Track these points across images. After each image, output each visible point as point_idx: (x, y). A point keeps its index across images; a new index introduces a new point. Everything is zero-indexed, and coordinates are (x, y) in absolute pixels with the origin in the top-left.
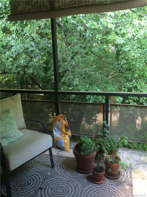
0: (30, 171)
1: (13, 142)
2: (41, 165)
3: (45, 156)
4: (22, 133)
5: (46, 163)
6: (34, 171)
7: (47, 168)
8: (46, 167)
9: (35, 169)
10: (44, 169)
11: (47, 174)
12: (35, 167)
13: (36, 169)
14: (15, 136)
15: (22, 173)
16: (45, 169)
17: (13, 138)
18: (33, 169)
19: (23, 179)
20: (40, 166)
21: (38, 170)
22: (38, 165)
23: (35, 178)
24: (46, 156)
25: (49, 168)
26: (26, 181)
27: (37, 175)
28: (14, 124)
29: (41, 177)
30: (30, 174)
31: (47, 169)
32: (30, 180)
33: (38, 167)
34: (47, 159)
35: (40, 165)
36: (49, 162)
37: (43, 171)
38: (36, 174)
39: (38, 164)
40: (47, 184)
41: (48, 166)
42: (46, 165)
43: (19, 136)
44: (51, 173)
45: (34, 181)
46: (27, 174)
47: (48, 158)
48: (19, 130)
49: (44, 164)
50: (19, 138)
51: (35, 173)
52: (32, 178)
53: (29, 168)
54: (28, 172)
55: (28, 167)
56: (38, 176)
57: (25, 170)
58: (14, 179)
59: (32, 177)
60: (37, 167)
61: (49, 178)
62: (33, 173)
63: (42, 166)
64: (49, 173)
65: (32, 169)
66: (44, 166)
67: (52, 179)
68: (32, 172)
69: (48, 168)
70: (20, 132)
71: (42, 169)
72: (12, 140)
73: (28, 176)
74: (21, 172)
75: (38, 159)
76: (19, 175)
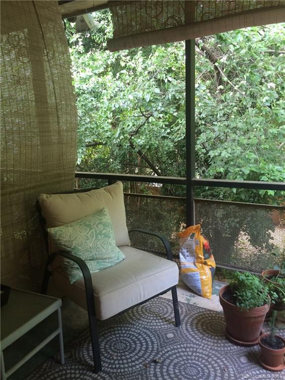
0: (135, 327)
1: (107, 268)
2: (155, 318)
3: (163, 301)
4: (124, 253)
5: (165, 314)
6: (143, 326)
7: (167, 324)
8: (165, 323)
9: (144, 323)
10: (161, 325)
11: (166, 337)
12: (145, 320)
13: (146, 323)
14: (111, 258)
15: (121, 327)
16: (163, 327)
17: (107, 260)
18: (141, 324)
19: (122, 338)
20: (153, 319)
21: (150, 325)
22: (151, 317)
23: (144, 341)
24: (165, 303)
25: (171, 324)
26: (128, 344)
27: (148, 335)
28: (111, 236)
29: (155, 340)
30: (134, 332)
31: (166, 326)
32: (135, 342)
33: (150, 321)
34: (167, 309)
35: (153, 317)
36: (171, 313)
37: (159, 328)
38: (145, 333)
39: (150, 315)
40: (167, 355)
41: (169, 321)
42: (165, 318)
43: (118, 259)
44: (174, 335)
45: (142, 346)
46: (130, 330)
47: (169, 305)
48: (118, 247)
49: (160, 316)
50: (118, 261)
51: (145, 331)
52: (139, 340)
53: (133, 320)
54: (131, 328)
55: (131, 318)
56: (150, 338)
57: (126, 322)
58: (106, 336)
59: (139, 337)
60: (147, 321)
61: (170, 344)
62: (141, 331)
63: (157, 319)
64: (170, 335)
65: (139, 324)
66: (161, 321)
67: (175, 347)
68: (139, 329)
69: (169, 326)
70: (120, 252)
71: (158, 326)
72: (106, 264)
73: (131, 334)
74: (119, 325)
75: (149, 305)
76: (116, 331)
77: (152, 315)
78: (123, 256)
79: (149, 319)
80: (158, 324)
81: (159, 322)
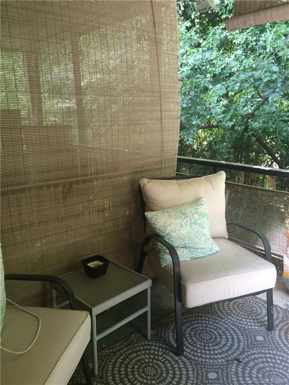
0: (223, 321)
1: (199, 258)
2: (246, 317)
3: (259, 301)
4: (218, 246)
5: (257, 315)
6: (232, 322)
7: (258, 326)
8: (256, 324)
9: (233, 319)
10: (251, 326)
11: (255, 339)
12: (235, 316)
13: (236, 320)
14: (204, 248)
15: (209, 318)
16: (253, 327)
17: (199, 250)
18: (230, 319)
19: (208, 329)
20: (244, 318)
21: (240, 323)
23: (230, 337)
24: (259, 303)
25: (263, 327)
26: (213, 336)
27: (235, 332)
28: (206, 226)
29: (242, 339)
30: (222, 326)
31: (257, 328)
32: (220, 336)
34: (261, 310)
35: (244, 315)
36: (265, 316)
37: (248, 328)
38: (233, 330)
39: (241, 312)
40: (253, 357)
41: (261, 323)
42: (257, 319)
43: (211, 251)
44: (264, 338)
45: (227, 341)
46: (217, 323)
47: (264, 307)
48: (213, 238)
49: (252, 316)
50: (210, 253)
51: (233, 327)
52: (225, 334)
53: (222, 314)
54: (219, 321)
55: (221, 311)
56: (238, 336)
57: (215, 314)
58: (193, 323)
59: (226, 332)
60: (237, 318)
61: (257, 347)
62: (229, 326)
63: (248, 318)
64: (260, 338)
65: (228, 319)
66: (252, 321)
67: (263, 351)
68: (227, 324)
69: (260, 328)
70: (214, 244)
71: (248, 325)
72: (198, 254)
73: (218, 327)
74: (207, 315)
75: (242, 302)
76: (203, 320)
77: (243, 313)
78: (217, 249)
79: (240, 317)
80: (249, 324)
81: (250, 322)
